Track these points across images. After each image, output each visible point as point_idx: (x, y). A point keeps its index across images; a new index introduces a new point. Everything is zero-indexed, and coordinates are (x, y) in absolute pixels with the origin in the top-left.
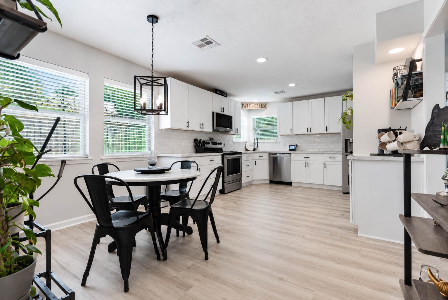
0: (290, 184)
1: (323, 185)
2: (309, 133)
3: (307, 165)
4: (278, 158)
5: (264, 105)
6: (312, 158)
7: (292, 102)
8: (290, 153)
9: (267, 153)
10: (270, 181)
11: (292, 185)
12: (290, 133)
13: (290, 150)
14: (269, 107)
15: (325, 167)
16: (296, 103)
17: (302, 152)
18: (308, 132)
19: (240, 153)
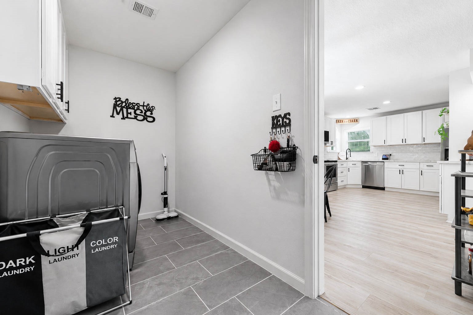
0: (383, 189)
1: (419, 190)
2: (404, 143)
3: (401, 172)
4: (370, 166)
5: (356, 121)
6: (407, 166)
7: (385, 117)
8: (384, 162)
9: (360, 162)
10: (363, 186)
11: (385, 190)
12: (383, 144)
13: (383, 159)
14: (361, 122)
15: (422, 175)
16: (389, 117)
17: (396, 161)
18: (402, 142)
19: (336, 161)
